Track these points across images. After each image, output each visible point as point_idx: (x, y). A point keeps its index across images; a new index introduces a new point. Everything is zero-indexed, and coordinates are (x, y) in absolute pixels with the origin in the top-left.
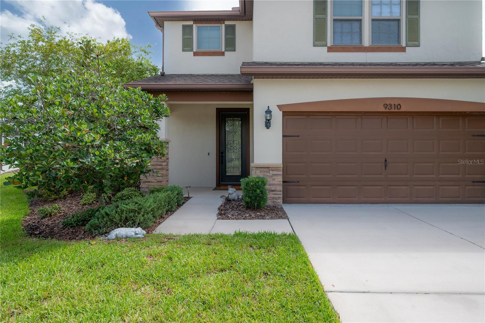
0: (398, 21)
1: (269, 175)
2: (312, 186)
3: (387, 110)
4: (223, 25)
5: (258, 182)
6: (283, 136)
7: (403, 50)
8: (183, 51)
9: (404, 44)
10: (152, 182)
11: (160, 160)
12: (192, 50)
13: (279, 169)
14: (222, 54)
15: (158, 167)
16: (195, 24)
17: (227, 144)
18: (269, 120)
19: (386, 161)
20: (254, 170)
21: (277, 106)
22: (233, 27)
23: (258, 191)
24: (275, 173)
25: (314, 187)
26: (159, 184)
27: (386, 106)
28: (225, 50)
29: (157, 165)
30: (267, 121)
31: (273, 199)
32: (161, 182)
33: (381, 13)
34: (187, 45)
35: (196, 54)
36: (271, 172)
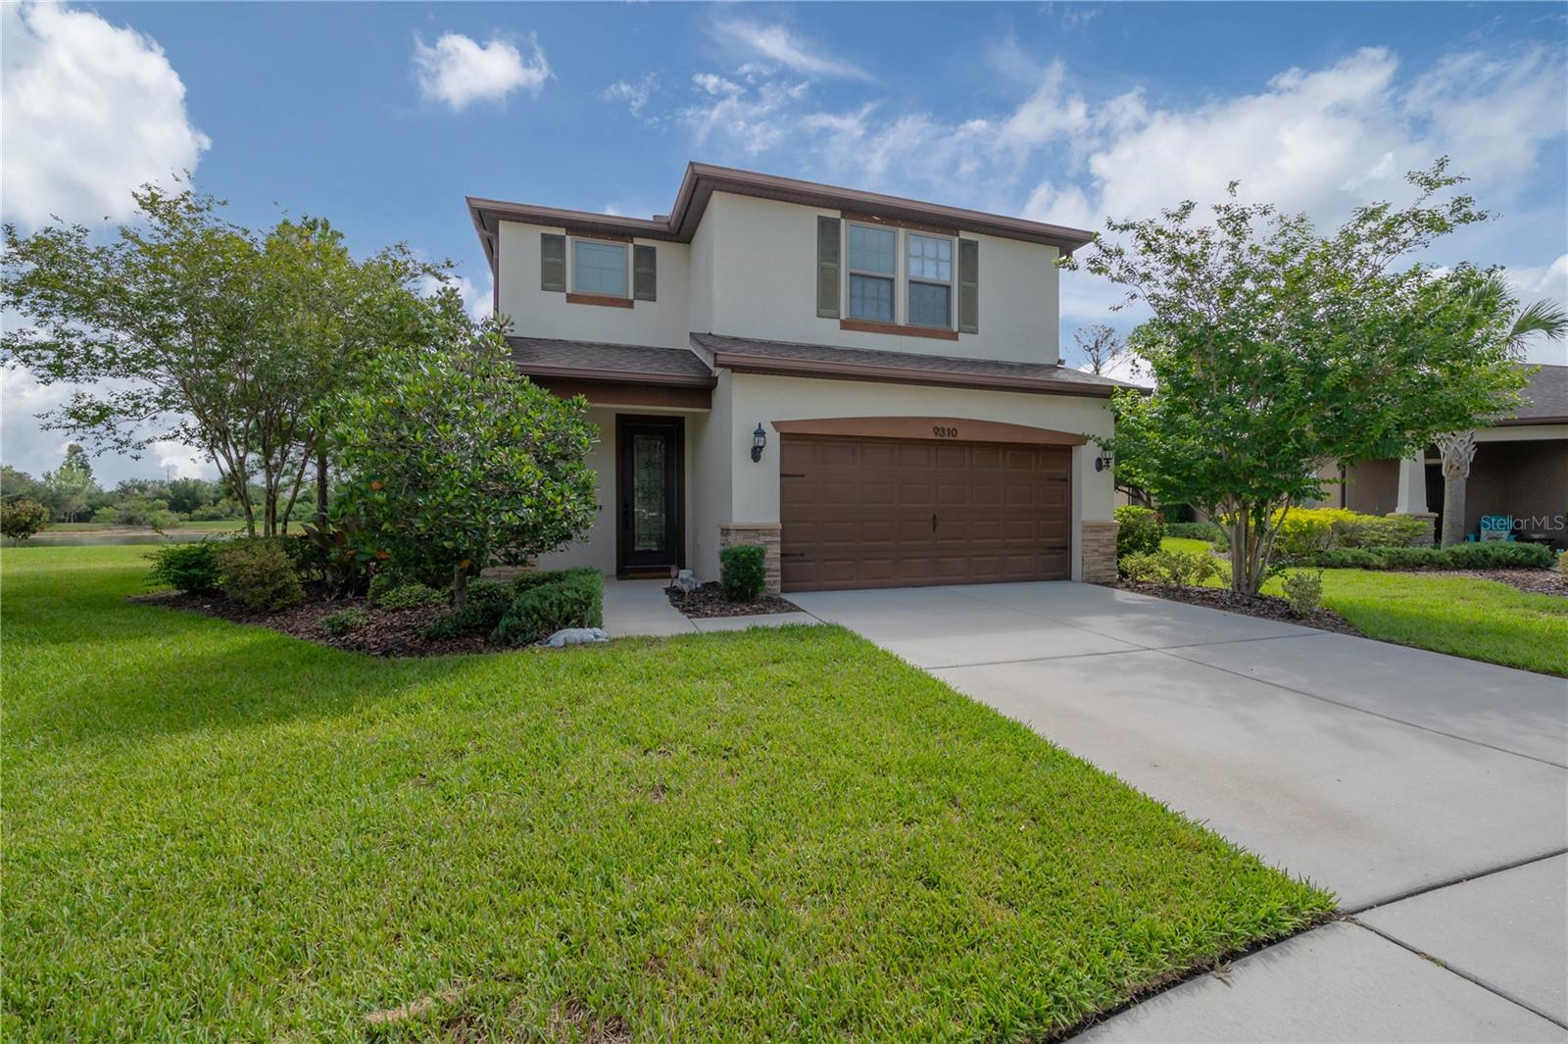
0: (948, 288)
1: (759, 543)
2: (825, 560)
3: (939, 438)
4: (631, 246)
5: (753, 554)
6: (782, 475)
7: (954, 336)
8: (544, 288)
9: (955, 328)
12: (563, 289)
13: (777, 532)
14: (630, 304)
16: (570, 235)
17: (636, 487)
18: (758, 448)
19: (935, 517)
20: (734, 535)
21: (773, 424)
22: (652, 251)
24: (769, 539)
25: (828, 563)
27: (936, 430)
28: (634, 296)
33: (923, 272)
34: (552, 277)
35: (571, 298)
36: (762, 538)
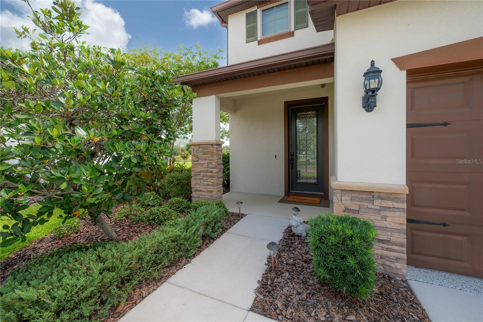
1: (373, 207)
6: (409, 126)
8: (247, 42)
10: (203, 191)
11: (211, 166)
12: (256, 39)
13: (401, 196)
14: (292, 34)
15: (209, 174)
16: (259, 8)
17: (298, 144)
18: (374, 91)
20: (339, 196)
21: (394, 60)
23: (351, 261)
26: (210, 194)
28: (295, 28)
29: (207, 172)
30: (370, 93)
31: (381, 258)
32: (211, 192)
34: (251, 34)
35: (260, 43)
36: (377, 202)
